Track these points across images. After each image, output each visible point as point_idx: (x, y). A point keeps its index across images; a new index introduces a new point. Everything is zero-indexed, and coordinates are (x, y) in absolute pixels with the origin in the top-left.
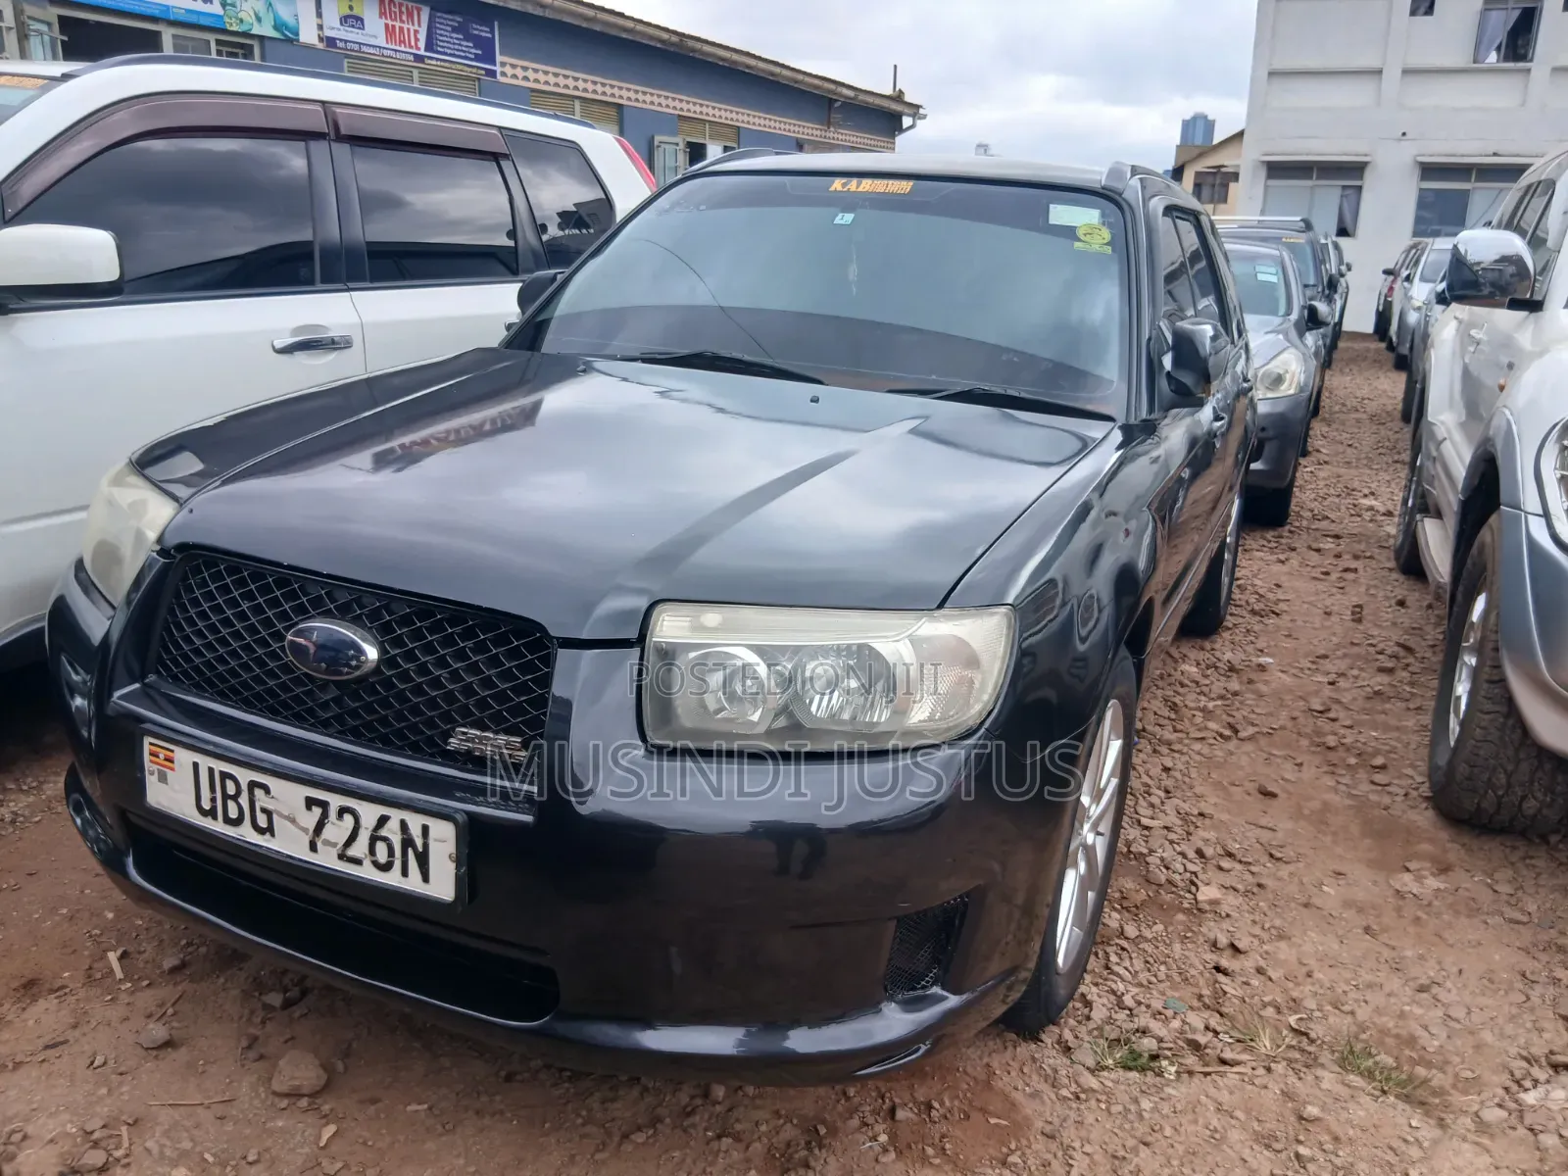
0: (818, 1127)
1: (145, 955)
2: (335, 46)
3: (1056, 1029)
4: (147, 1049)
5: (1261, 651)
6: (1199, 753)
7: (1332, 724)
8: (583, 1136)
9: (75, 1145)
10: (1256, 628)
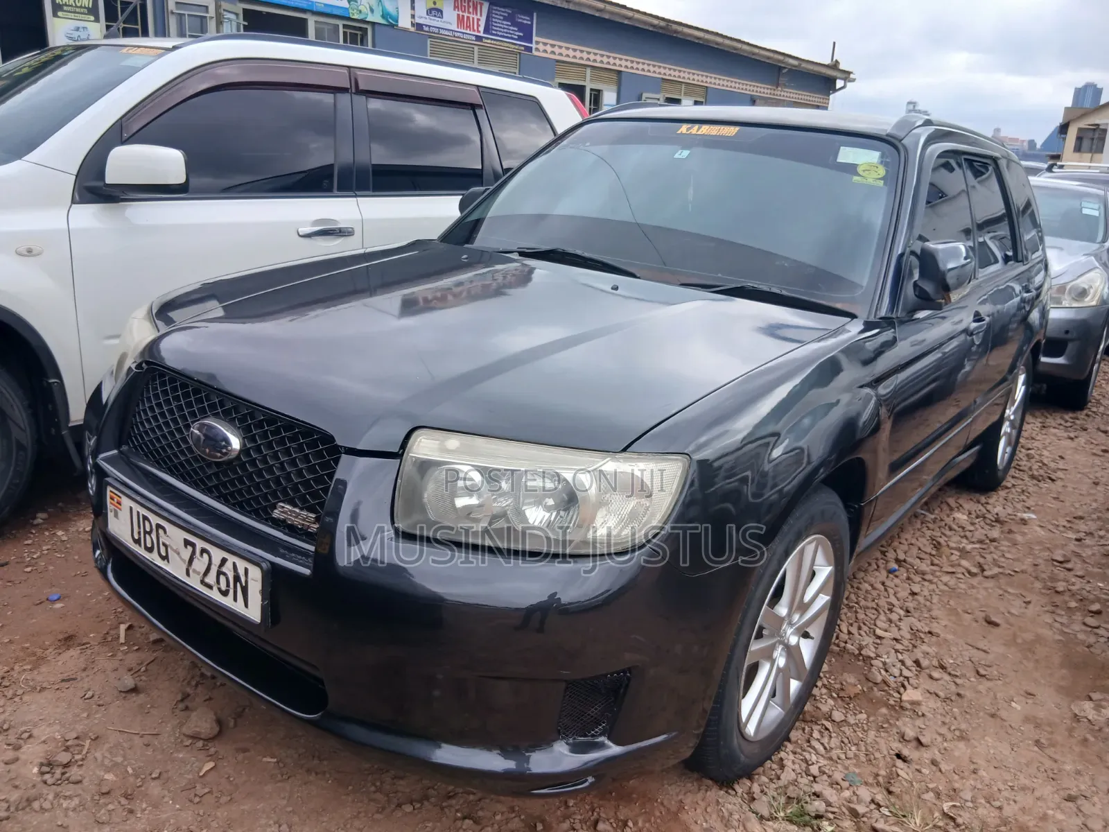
0: (538, 824)
1: (143, 630)
2: (422, 30)
3: (748, 783)
4: (121, 692)
5: (1029, 508)
6: (946, 585)
7: (1066, 573)
8: (371, 800)
9: (57, 747)
10: (1031, 489)
